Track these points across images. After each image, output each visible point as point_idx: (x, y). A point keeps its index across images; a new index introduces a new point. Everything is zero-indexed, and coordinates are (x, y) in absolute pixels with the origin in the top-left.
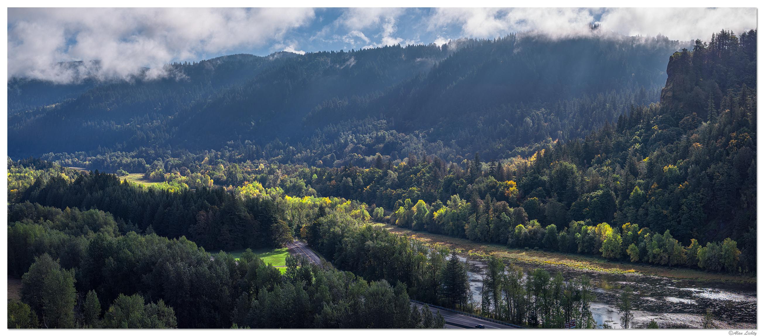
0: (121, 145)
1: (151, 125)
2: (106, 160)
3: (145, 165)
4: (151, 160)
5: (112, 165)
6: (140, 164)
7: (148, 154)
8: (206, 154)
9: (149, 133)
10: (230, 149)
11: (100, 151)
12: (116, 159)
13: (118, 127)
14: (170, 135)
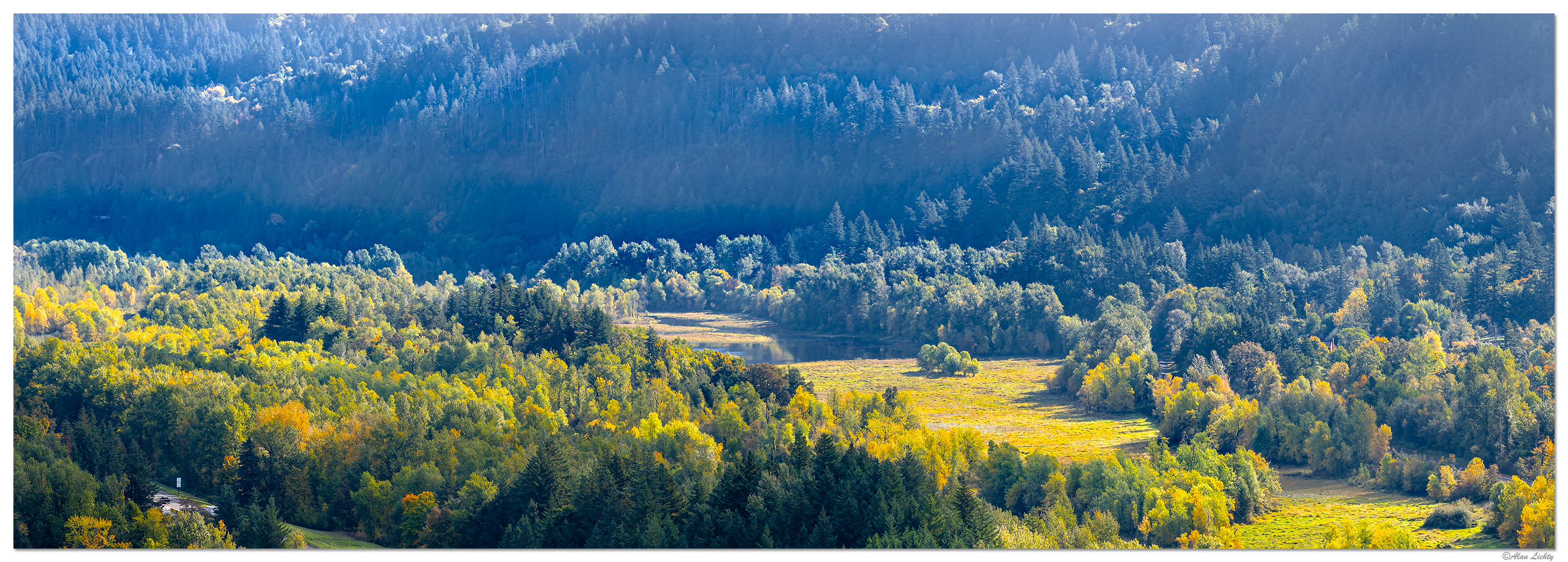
0: (943, 205)
1: (1090, 104)
2: (868, 283)
3: (1057, 317)
4: (1090, 293)
5: (899, 310)
6: (1033, 311)
7: (1069, 259)
8: (1356, 264)
9: (1079, 147)
10: (1475, 239)
11: (841, 231)
12: (918, 283)
13: (925, 111)
14: (1179, 161)
